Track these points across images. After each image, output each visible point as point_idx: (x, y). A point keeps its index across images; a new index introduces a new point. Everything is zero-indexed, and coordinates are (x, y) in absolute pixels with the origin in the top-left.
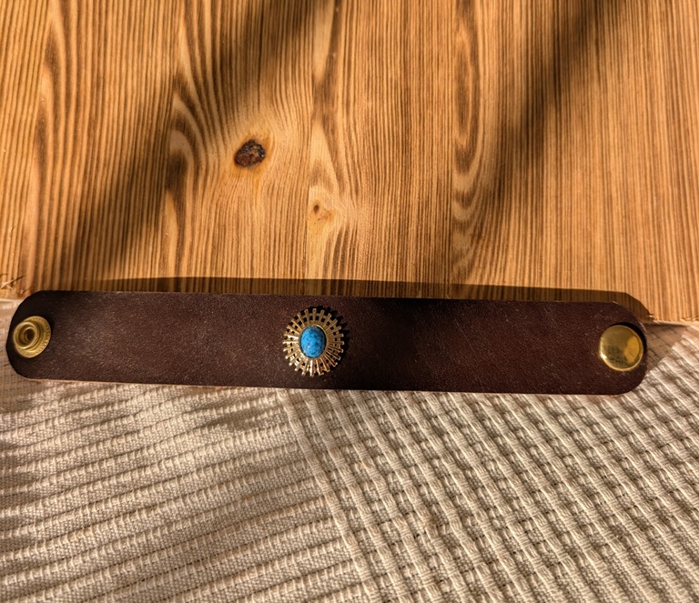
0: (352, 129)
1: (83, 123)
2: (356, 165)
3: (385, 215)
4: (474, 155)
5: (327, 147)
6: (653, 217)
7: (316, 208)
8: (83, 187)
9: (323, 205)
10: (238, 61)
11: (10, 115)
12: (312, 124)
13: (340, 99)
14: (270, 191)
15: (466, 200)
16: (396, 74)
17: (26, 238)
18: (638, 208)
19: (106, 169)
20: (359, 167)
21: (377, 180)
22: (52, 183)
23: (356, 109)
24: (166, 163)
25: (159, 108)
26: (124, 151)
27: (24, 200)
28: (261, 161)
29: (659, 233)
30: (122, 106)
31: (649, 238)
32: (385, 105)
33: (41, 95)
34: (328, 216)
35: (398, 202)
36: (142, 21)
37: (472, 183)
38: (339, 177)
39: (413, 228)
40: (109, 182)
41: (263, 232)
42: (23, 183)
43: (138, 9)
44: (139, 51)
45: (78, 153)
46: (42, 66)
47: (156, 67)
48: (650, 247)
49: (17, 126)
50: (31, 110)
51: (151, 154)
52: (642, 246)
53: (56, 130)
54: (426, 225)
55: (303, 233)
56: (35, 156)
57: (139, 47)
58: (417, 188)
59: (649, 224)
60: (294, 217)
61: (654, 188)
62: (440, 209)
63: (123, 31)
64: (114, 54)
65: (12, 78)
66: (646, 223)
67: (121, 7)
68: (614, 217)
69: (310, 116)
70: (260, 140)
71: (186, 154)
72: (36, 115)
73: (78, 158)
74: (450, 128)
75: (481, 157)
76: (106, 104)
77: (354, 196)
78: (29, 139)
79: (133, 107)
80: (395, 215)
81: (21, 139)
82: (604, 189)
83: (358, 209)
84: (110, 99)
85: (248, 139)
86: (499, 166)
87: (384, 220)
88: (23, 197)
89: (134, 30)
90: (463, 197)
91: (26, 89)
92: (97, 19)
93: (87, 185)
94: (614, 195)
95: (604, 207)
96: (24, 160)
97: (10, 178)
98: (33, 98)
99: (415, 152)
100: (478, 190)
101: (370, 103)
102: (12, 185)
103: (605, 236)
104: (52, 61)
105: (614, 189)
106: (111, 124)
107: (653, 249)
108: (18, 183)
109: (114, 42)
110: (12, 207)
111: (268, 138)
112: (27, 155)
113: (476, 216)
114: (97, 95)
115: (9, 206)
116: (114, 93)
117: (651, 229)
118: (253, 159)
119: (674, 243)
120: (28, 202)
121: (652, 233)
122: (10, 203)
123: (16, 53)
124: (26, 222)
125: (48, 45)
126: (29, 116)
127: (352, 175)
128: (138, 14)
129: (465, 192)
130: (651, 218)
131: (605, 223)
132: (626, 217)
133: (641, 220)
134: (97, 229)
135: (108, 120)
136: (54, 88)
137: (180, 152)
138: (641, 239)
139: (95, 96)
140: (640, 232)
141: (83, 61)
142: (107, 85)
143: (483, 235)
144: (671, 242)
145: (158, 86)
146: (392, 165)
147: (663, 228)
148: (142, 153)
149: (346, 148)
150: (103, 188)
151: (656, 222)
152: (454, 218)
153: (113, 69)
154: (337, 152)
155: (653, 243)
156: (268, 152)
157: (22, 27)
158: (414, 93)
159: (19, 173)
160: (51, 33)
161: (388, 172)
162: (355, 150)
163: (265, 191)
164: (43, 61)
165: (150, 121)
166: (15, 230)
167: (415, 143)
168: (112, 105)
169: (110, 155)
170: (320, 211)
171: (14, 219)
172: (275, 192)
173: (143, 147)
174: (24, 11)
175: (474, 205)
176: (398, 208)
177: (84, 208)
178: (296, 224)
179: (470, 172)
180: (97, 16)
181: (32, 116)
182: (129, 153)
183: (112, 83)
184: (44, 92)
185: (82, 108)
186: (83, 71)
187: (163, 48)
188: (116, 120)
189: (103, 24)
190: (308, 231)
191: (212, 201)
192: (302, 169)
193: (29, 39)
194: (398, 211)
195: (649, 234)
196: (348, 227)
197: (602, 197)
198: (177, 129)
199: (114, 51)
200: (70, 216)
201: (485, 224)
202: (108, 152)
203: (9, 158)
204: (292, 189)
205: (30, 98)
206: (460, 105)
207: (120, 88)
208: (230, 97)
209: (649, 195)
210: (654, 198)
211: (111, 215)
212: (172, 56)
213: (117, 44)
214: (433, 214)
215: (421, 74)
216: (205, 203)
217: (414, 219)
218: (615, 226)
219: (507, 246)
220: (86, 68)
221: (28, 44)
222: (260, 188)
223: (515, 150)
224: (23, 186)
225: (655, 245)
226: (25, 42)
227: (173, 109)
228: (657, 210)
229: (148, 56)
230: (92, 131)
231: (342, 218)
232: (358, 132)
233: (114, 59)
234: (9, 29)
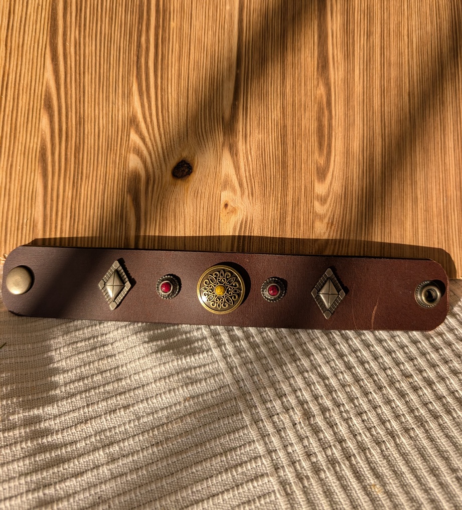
0: (249, 153)
1: (71, 149)
2: (252, 177)
3: (271, 210)
4: (328, 170)
5: (232, 165)
6: (444, 211)
7: (226, 205)
8: (73, 192)
9: (231, 204)
10: (173, 107)
11: (22, 143)
12: (222, 150)
13: (241, 133)
14: (196, 194)
15: (323, 200)
16: (277, 116)
17: (36, 226)
18: (434, 205)
19: (87, 180)
20: (254, 178)
21: (265, 187)
22: (52, 190)
23: (251, 139)
24: (127, 175)
25: (121, 139)
26: (99, 168)
27: (34, 201)
28: (189, 175)
29: (447, 221)
30: (97, 137)
31: (441, 225)
32: (270, 137)
33: (42, 129)
34: (234, 211)
35: (279, 202)
36: (108, 79)
37: (327, 189)
38: (241, 185)
39: (289, 219)
40: (89, 189)
41: (191, 222)
42: (33, 189)
43: (105, 71)
44: (106, 100)
45: (68, 169)
46: (42, 110)
47: (118, 110)
48: (442, 230)
49: (27, 151)
50: (36, 140)
51: (117, 169)
52: (436, 230)
53: (53, 154)
54: (298, 217)
55: (218, 222)
56: (39, 171)
57: (106, 97)
58: (292, 192)
59: (441, 215)
60: (212, 212)
61: (445, 192)
62: (307, 206)
63: (95, 86)
64: (90, 102)
65: (23, 118)
66: (439, 215)
67: (94, 69)
68: (419, 211)
69: (221, 144)
70: (189, 160)
71: (140, 170)
72: (39, 143)
73: (68, 172)
74: (313, 152)
75: (333, 171)
76: (86, 136)
77: (251, 197)
78: (35, 160)
79: (104, 138)
80: (277, 210)
81: (30, 160)
82: (412, 192)
83: (253, 206)
84: (88, 133)
85: (181, 160)
86: (345, 177)
87: (270, 213)
88: (33, 198)
89: (103, 85)
90: (321, 198)
91: (32, 126)
92: (78, 77)
93: (75, 191)
94: (419, 196)
95: (412, 205)
96: (33, 174)
97: (24, 186)
98: (37, 131)
99: (290, 168)
100: (331, 193)
101: (260, 136)
102: (25, 191)
103: (413, 224)
104: (49, 107)
105: (419, 192)
106: (89, 149)
107: (443, 231)
108: (29, 189)
109: (90, 93)
110: (26, 206)
111: (194, 159)
112: (35, 170)
113: (330, 211)
114: (80, 130)
115: (24, 205)
116: (91, 129)
117: (442, 218)
118: (185, 173)
119: (457, 227)
120: (36, 202)
121: (443, 221)
122: (24, 202)
123: (24, 101)
124: (36, 216)
125: (46, 95)
126: (35, 144)
127: (249, 184)
128: (105, 74)
129: (323, 195)
130: (442, 211)
131: (413, 215)
132: (426, 211)
133: (436, 212)
134: (83, 220)
135: (88, 147)
136: (51, 125)
137: (136, 168)
138: (436, 226)
139: (78, 131)
140: (435, 221)
141: (70, 106)
142: (86, 123)
143: (334, 223)
144: (455, 227)
145: (120, 124)
146: (275, 177)
147: (450, 218)
148: (111, 169)
149: (245, 165)
150: (86, 192)
151: (445, 214)
152: (316, 212)
153: (90, 112)
154: (239, 168)
155: (443, 228)
156: (194, 169)
157: (27, 83)
158: (289, 128)
159: (30, 183)
160: (48, 88)
161: (272, 181)
162: (251, 167)
163: (192, 194)
164: (42, 107)
165: (115, 148)
166: (29, 221)
167: (290, 162)
168: (89, 137)
169: (90, 170)
170: (229, 207)
171: (27, 214)
172: (199, 195)
173: (111, 165)
174: (28, 72)
175: (328, 203)
176: (279, 205)
177: (73, 206)
178: (213, 216)
179: (326, 182)
180: (78, 76)
181: (37, 144)
182: (102, 170)
183: (89, 121)
184: (44, 128)
185: (70, 139)
186: (70, 113)
187: (122, 97)
188: (93, 147)
189: (82, 81)
190: (221, 221)
191: (158, 201)
192: (217, 180)
193: (32, 91)
194: (279, 208)
195: (441, 222)
196: (247, 218)
197: (411, 198)
198: (133, 153)
199: (90, 100)
200: (65, 212)
201: (336, 216)
202: (88, 168)
203: (23, 172)
204: (210, 193)
205: (35, 132)
206: (319, 137)
207: (95, 125)
208: (168, 131)
209: (442, 196)
210: (445, 198)
211: (92, 211)
212: (129, 103)
213: (91, 95)
214: (302, 209)
215: (294, 116)
216: (153, 203)
217: (290, 213)
218: (419, 217)
219: (350, 231)
220: (71, 112)
221: (32, 95)
222: (189, 192)
223: (355, 167)
224: (33, 192)
225: (445, 229)
226: (30, 94)
227: (130, 139)
228: (446, 206)
229: (113, 103)
230: (77, 154)
231: (243, 212)
232: (252, 155)
233: (90, 105)
234: (19, 84)
